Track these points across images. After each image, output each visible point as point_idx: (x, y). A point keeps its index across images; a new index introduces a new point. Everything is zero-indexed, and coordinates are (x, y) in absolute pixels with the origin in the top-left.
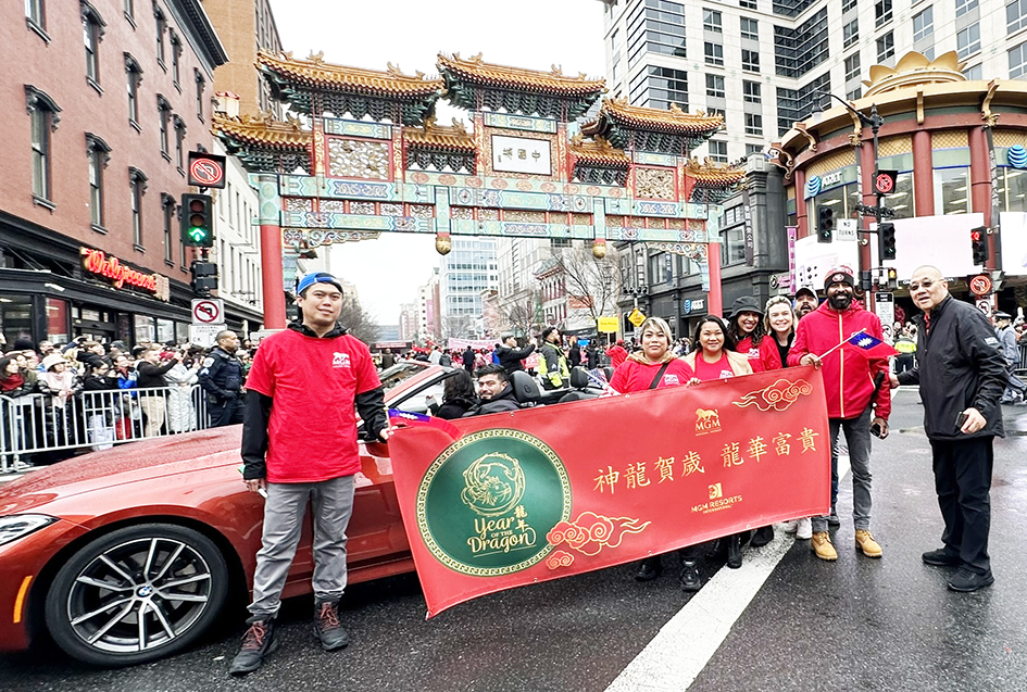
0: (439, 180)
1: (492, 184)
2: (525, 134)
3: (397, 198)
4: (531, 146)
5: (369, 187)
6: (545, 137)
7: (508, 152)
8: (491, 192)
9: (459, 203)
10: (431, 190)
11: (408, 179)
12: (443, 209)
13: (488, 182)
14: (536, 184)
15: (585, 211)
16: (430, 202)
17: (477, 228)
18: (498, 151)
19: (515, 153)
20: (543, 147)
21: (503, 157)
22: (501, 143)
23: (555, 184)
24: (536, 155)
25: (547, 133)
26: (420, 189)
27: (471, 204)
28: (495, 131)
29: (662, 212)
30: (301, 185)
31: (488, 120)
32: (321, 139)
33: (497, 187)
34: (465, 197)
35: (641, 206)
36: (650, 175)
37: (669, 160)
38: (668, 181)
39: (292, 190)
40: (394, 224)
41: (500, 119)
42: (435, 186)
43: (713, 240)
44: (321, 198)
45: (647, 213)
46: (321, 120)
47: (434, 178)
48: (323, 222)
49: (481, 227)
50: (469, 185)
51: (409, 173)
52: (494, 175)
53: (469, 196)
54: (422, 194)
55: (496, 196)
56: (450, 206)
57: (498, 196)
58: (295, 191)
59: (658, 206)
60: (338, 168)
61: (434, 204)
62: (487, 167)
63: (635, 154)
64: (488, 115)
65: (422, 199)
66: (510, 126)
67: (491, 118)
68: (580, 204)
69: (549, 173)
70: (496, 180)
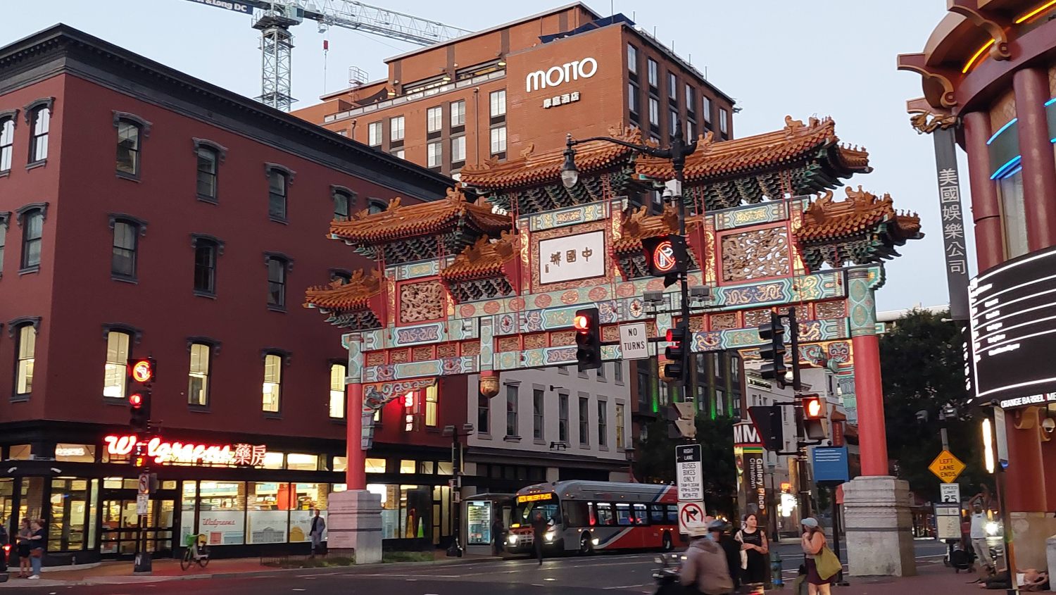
0: (484, 309)
1: (536, 302)
2: (574, 230)
3: (446, 339)
7: (556, 258)
8: (532, 314)
9: (502, 333)
10: (475, 322)
11: (458, 316)
13: (531, 302)
14: (585, 293)
15: (643, 317)
16: (474, 337)
17: (518, 359)
18: (545, 259)
19: (563, 257)
20: (595, 241)
21: (551, 265)
22: (547, 248)
24: (587, 253)
25: (599, 220)
26: (466, 324)
28: (543, 235)
29: (760, 299)
30: (375, 340)
31: (534, 224)
32: (392, 288)
33: (541, 305)
34: (507, 324)
35: (725, 295)
36: (748, 242)
37: (775, 212)
38: (778, 244)
39: (370, 346)
40: (443, 367)
41: (546, 220)
42: (480, 318)
43: (859, 331)
44: (390, 350)
45: (735, 305)
46: (393, 269)
47: (479, 308)
48: (389, 374)
49: (522, 359)
50: (512, 309)
51: (458, 307)
52: (541, 290)
53: (510, 322)
54: (467, 329)
55: (538, 318)
56: (494, 337)
57: (540, 317)
58: (371, 346)
59: (753, 291)
60: (408, 314)
61: (479, 339)
62: (534, 282)
63: (718, 216)
64: (534, 217)
65: (467, 334)
66: (556, 225)
67: (537, 221)
68: (636, 309)
69: (602, 273)
70: (540, 297)
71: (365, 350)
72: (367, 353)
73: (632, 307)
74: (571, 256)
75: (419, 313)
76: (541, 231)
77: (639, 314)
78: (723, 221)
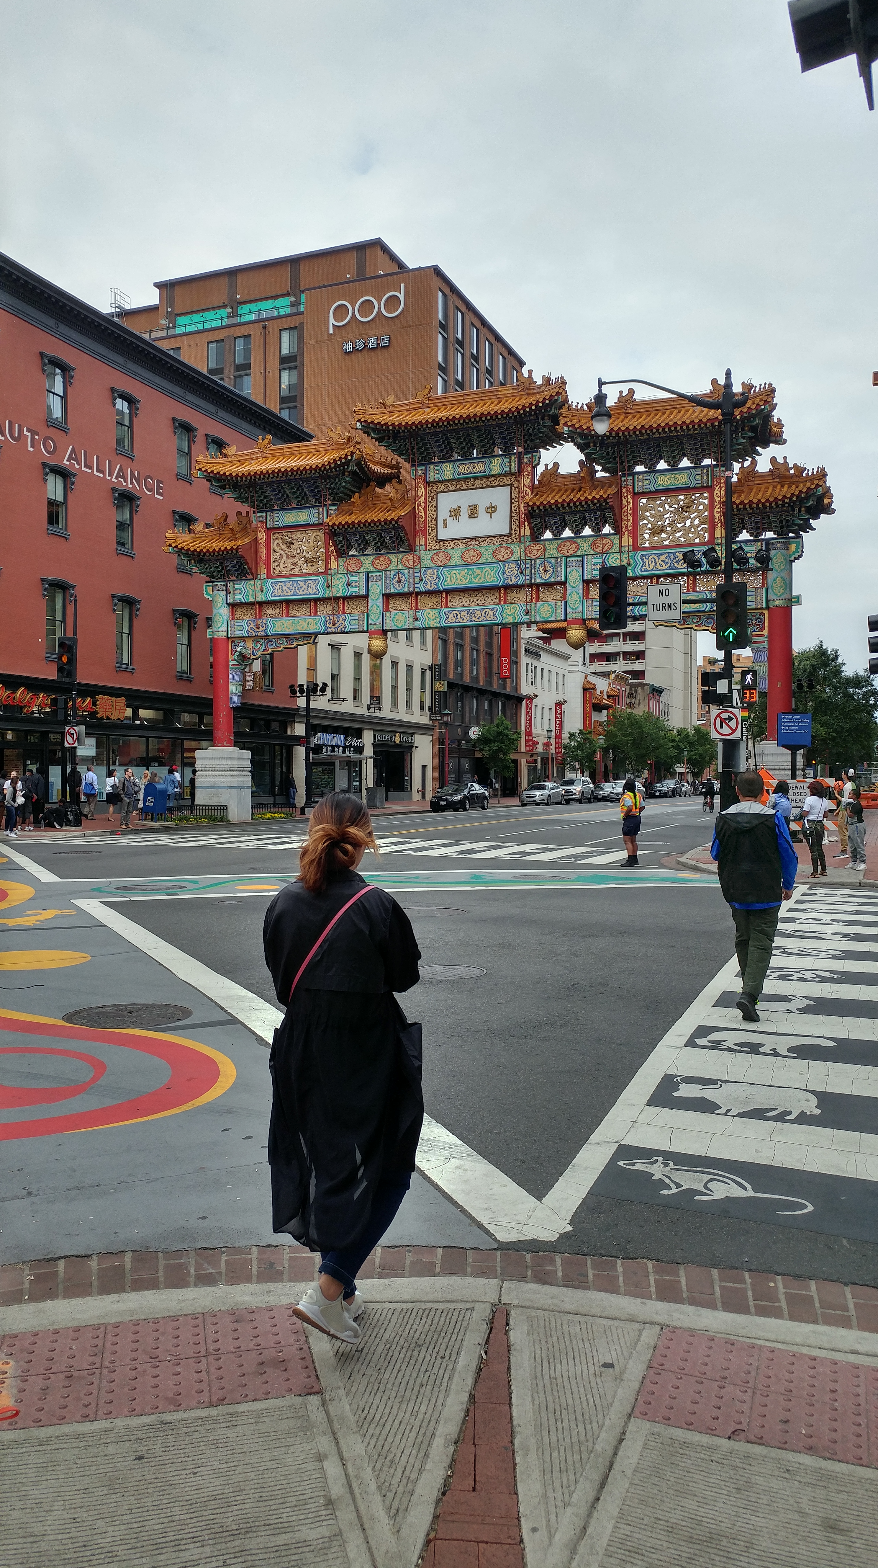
0: (373, 564)
1: (432, 559)
2: (478, 483)
3: (328, 594)
4: (482, 497)
5: (302, 584)
6: (506, 480)
7: (455, 513)
8: (429, 572)
9: (393, 591)
10: (362, 577)
11: (342, 570)
12: (376, 602)
13: (426, 558)
14: (487, 551)
15: (553, 580)
16: (361, 593)
17: (411, 620)
18: (443, 513)
19: (464, 512)
20: (500, 496)
21: (450, 521)
22: (446, 501)
23: (512, 546)
24: (491, 509)
25: (506, 475)
26: (351, 579)
27: (405, 590)
28: (441, 487)
29: (679, 566)
30: (244, 591)
31: (432, 474)
32: (262, 535)
33: (438, 562)
34: (399, 581)
35: (642, 560)
36: (667, 506)
37: (698, 477)
38: (697, 510)
39: (236, 597)
40: (325, 624)
41: (447, 471)
42: (368, 573)
43: (777, 602)
44: (261, 604)
45: (652, 570)
46: (264, 514)
47: (367, 563)
48: (261, 629)
49: (416, 619)
50: (405, 565)
51: (342, 561)
52: (437, 547)
53: (403, 579)
54: (353, 584)
55: (435, 576)
56: (383, 595)
57: (438, 575)
58: (239, 598)
59: (672, 557)
60: (282, 566)
61: (366, 596)
62: (429, 537)
63: (638, 478)
64: (432, 467)
65: (353, 591)
66: (457, 476)
67: (434, 470)
68: (545, 571)
69: (508, 532)
70: (437, 554)
71: (232, 601)
72: (233, 606)
73: (541, 569)
74: (473, 512)
75: (295, 564)
76: (440, 482)
77: (548, 576)
78: (643, 483)
